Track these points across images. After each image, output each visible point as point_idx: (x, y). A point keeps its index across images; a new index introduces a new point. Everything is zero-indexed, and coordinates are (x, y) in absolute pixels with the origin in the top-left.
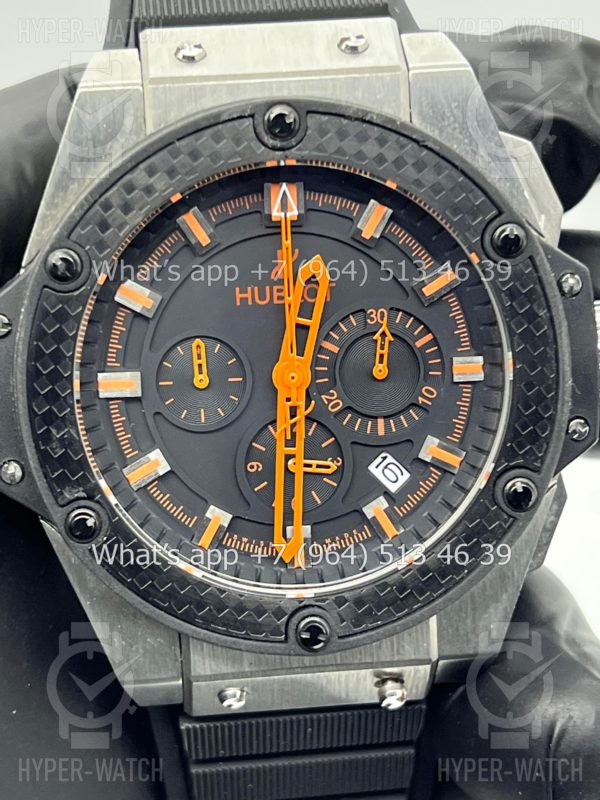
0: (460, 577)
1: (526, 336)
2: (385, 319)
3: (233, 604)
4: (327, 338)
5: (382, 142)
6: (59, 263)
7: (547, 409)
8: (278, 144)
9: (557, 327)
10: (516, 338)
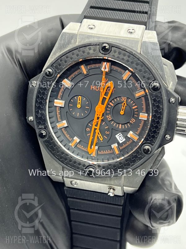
0: (129, 167)
1: (156, 111)
2: (126, 100)
3: (73, 161)
4: (111, 102)
5: (129, 57)
6: (48, 72)
7: (158, 131)
8: (104, 53)
9: (164, 111)
10: (153, 111)
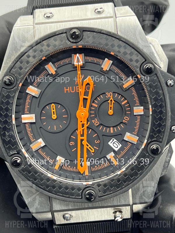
0: (137, 177)
2: (112, 96)
3: (64, 187)
4: (93, 102)
5: (107, 39)
6: (7, 80)
7: (163, 122)
8: (74, 41)
9: (165, 96)
10: (152, 100)
